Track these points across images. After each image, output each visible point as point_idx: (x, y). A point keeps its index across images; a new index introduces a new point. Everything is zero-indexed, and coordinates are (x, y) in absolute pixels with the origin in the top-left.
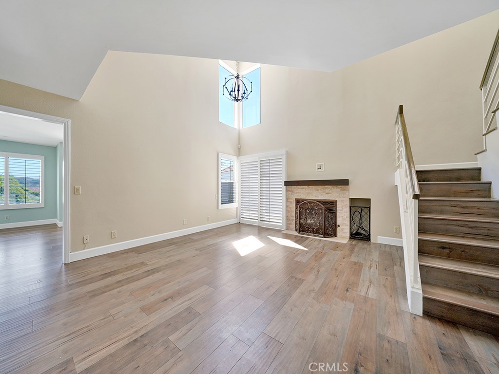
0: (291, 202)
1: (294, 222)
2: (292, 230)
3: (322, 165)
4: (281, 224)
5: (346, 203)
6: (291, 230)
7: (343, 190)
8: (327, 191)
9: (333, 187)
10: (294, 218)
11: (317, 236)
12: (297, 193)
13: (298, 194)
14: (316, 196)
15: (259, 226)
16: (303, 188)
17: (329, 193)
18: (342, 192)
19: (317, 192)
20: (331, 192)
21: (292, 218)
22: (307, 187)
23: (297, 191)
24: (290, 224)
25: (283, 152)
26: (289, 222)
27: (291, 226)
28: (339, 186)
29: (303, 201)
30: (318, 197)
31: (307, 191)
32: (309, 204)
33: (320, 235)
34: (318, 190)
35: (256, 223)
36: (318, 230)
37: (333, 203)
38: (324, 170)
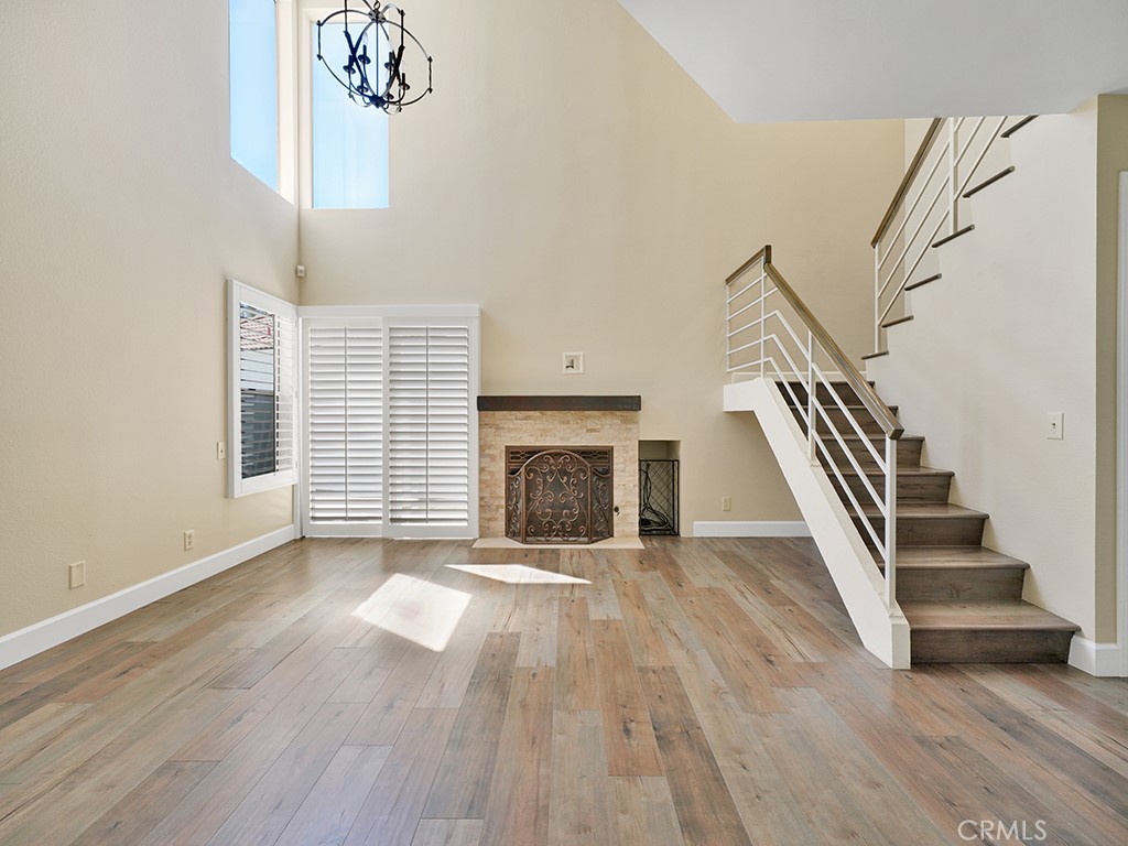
0: (493, 458)
1: (503, 511)
2: (497, 536)
3: (578, 357)
4: (465, 524)
5: (631, 453)
6: (494, 535)
7: (626, 421)
8: (590, 424)
9: (604, 415)
10: (503, 503)
11: (574, 542)
12: (510, 430)
13: (512, 435)
14: (562, 439)
15: (384, 539)
16: (527, 418)
17: (593, 430)
18: (624, 426)
19: (564, 426)
20: (598, 427)
21: (497, 503)
22: (537, 413)
23: (511, 426)
24: (489, 520)
25: (474, 308)
26: (488, 515)
27: (492, 524)
28: (618, 413)
29: (538, 452)
30: (569, 439)
31: (539, 426)
32: (552, 461)
33: (581, 539)
34: (568, 422)
35: (378, 529)
36: (574, 525)
37: (604, 455)
38: (581, 370)
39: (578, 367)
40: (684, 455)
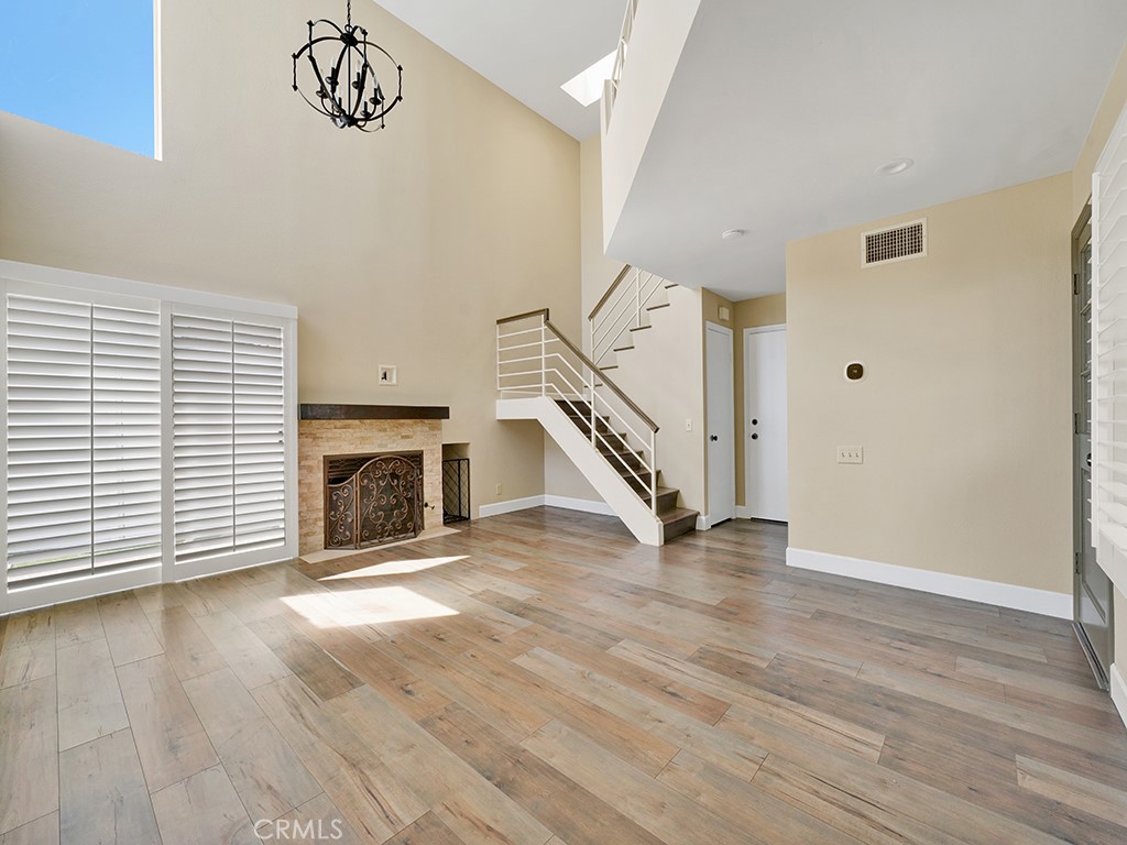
1: (322, 523)
2: (315, 551)
3: (391, 370)
5: (437, 456)
6: (313, 550)
7: (432, 428)
8: (404, 431)
9: (415, 423)
10: (322, 515)
11: (404, 538)
12: (328, 440)
13: (331, 444)
14: (380, 446)
15: (165, 586)
17: (407, 437)
18: (431, 432)
19: (383, 434)
20: (410, 434)
21: (315, 516)
22: (357, 422)
23: (330, 435)
24: (307, 535)
26: (308, 530)
27: (310, 539)
28: (426, 421)
29: (369, 459)
30: (386, 446)
31: (359, 435)
32: (384, 466)
33: (409, 534)
34: (385, 430)
35: (155, 573)
36: (404, 523)
37: (416, 459)
38: (394, 382)
39: (391, 379)
40: (471, 454)
